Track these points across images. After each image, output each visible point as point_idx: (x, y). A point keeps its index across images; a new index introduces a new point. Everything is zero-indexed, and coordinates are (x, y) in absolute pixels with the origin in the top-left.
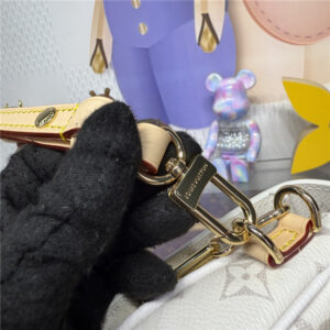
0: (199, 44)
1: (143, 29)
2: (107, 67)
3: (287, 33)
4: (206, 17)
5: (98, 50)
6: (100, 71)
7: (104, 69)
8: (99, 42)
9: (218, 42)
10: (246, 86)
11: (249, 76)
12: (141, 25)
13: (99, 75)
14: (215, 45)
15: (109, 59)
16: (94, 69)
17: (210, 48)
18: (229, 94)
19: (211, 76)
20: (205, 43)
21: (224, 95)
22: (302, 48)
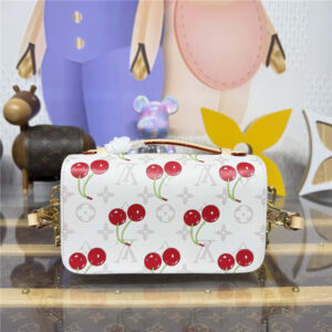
0: (131, 70)
1: (80, 44)
2: (34, 73)
3: (208, 77)
4: (142, 47)
5: (29, 54)
6: (26, 76)
7: (31, 74)
8: (31, 47)
9: (149, 72)
10: (169, 111)
11: (174, 102)
12: (79, 40)
13: (24, 80)
14: (146, 74)
15: (38, 66)
16: (20, 73)
17: (141, 76)
18: (154, 113)
19: (139, 98)
20: (137, 70)
21: (149, 113)
22: (219, 92)
